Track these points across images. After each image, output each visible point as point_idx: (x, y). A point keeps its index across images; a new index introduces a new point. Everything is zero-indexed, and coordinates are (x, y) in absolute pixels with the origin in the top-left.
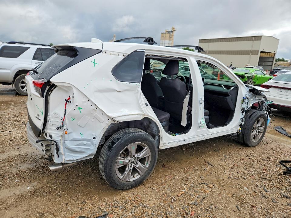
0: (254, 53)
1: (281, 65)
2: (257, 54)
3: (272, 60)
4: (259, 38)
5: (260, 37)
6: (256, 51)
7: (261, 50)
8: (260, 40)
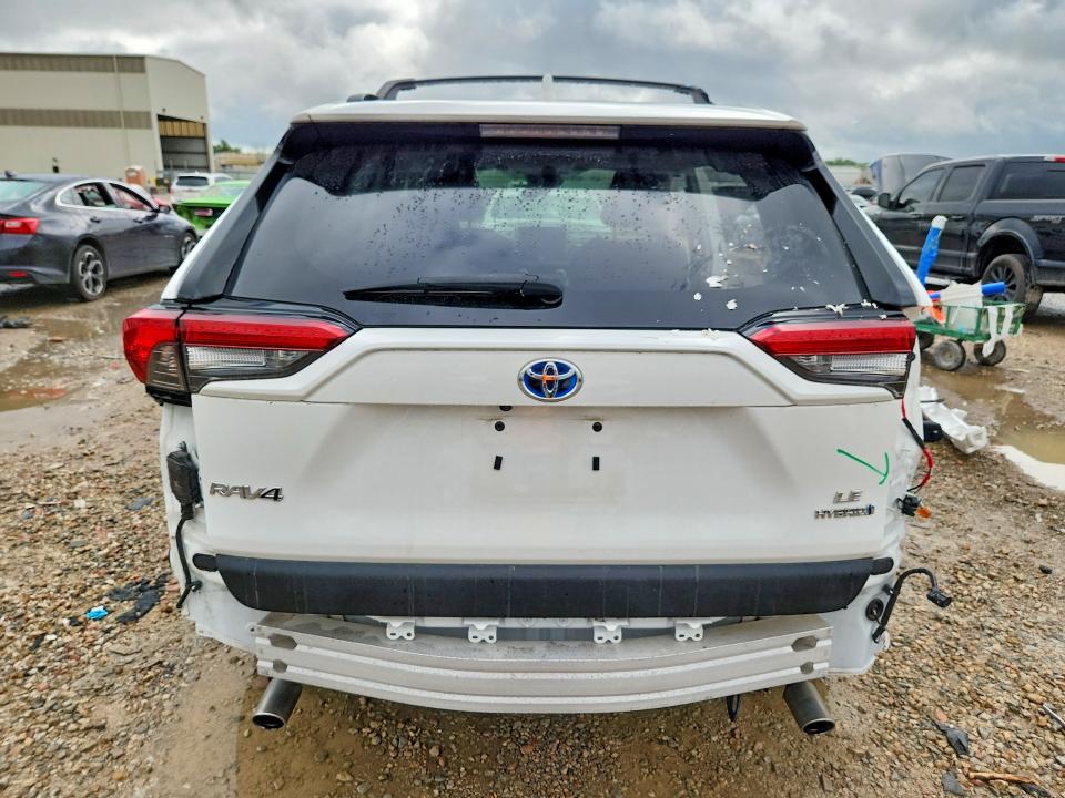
0: (136, 120)
1: (231, 165)
2: (149, 126)
3: (201, 149)
4: (135, 63)
5: (137, 61)
6: (138, 114)
7: (155, 111)
8: (142, 70)
